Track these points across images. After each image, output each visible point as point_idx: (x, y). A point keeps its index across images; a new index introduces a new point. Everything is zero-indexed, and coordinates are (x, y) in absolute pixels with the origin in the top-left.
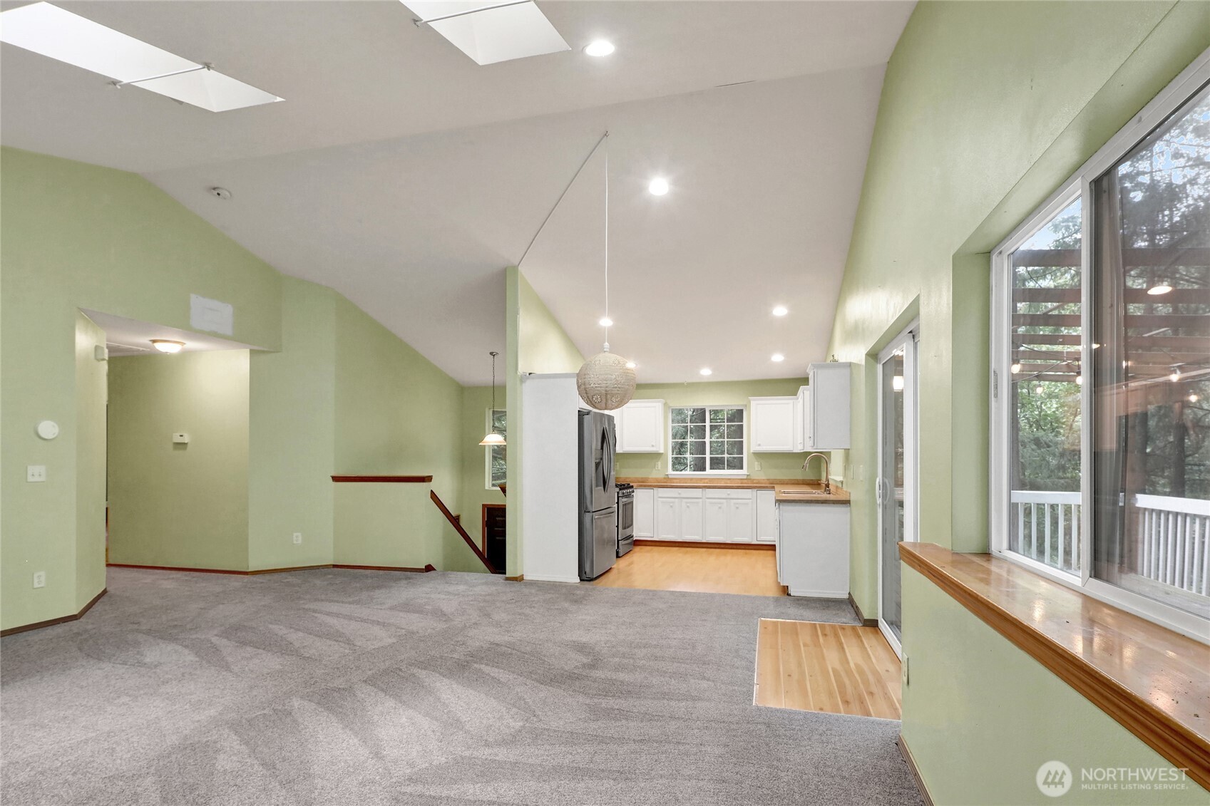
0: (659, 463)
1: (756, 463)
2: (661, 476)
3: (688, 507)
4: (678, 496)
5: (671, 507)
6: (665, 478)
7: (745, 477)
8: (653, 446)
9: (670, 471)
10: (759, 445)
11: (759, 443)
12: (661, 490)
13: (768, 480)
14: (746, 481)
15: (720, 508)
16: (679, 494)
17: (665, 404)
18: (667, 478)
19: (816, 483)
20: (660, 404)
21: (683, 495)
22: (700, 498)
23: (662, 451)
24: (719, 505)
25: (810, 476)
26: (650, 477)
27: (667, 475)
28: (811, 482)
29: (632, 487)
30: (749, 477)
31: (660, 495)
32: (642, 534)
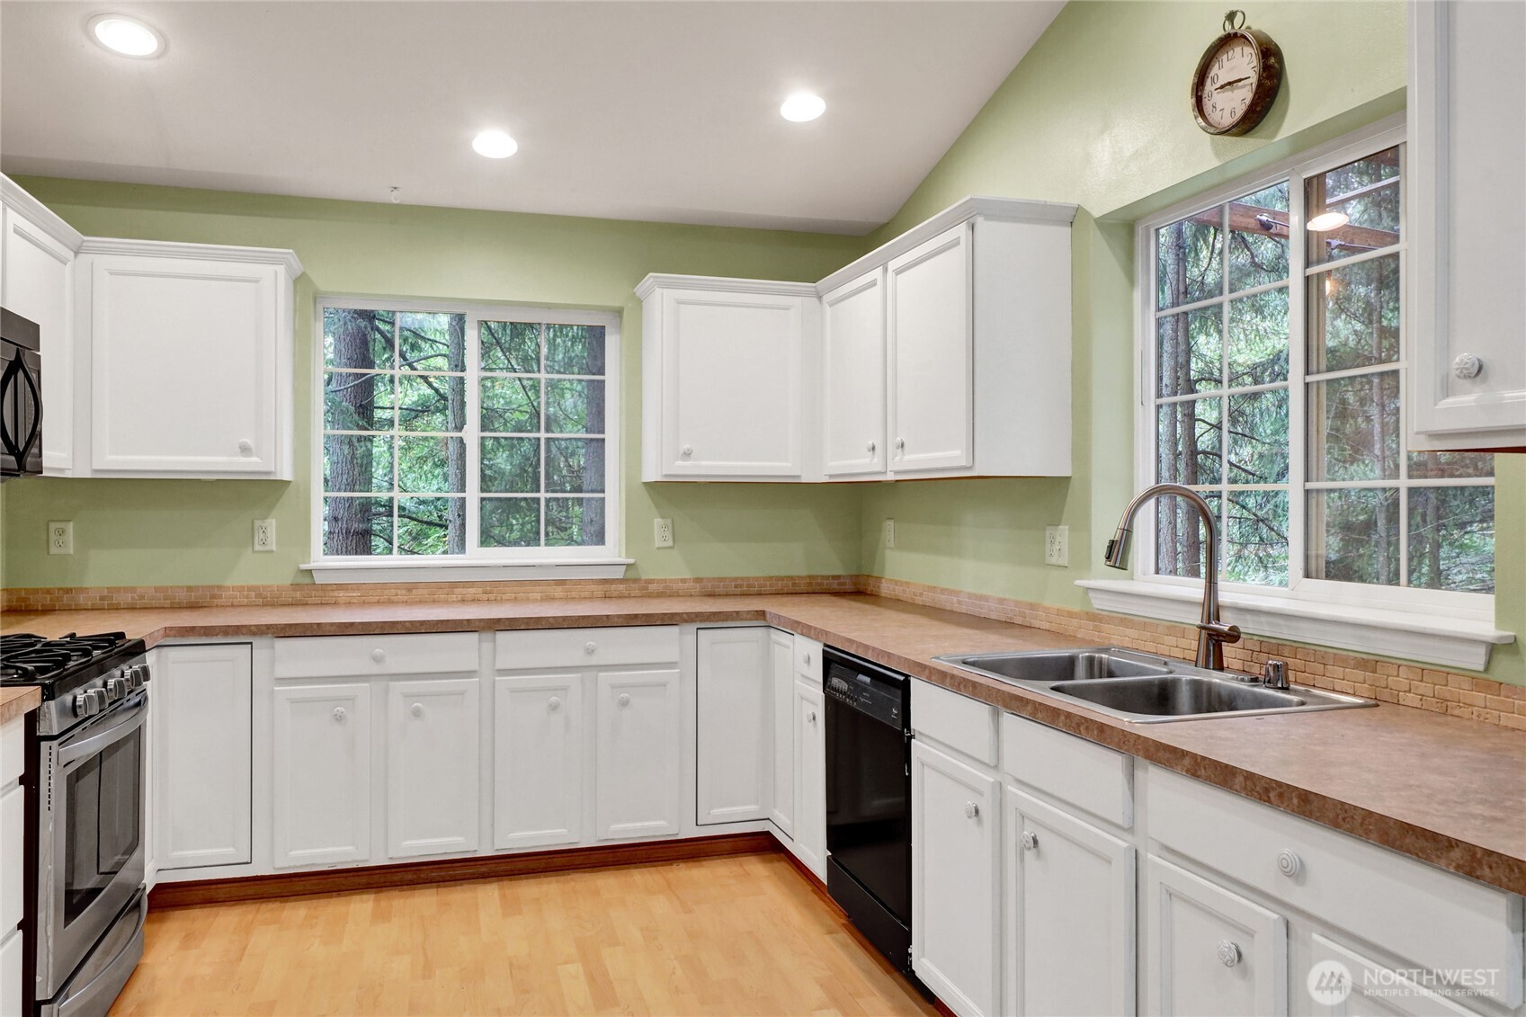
0: (272, 524)
1: (658, 521)
2: (278, 577)
3: (417, 713)
4: (375, 669)
5: (339, 718)
6: (295, 586)
7: (619, 574)
8: (245, 450)
9: (323, 560)
10: (687, 455)
11: (686, 446)
12: (282, 645)
13: (698, 580)
14: (622, 587)
15: (554, 708)
16: (378, 660)
17: (300, 283)
18: (308, 589)
19: (849, 587)
20: (281, 269)
21: (393, 666)
22: (469, 674)
23: (286, 475)
24: (554, 699)
25: (831, 564)
26: (229, 583)
27: (310, 571)
28: (835, 586)
29: (139, 648)
30: (631, 575)
31: (282, 671)
32: (192, 854)
